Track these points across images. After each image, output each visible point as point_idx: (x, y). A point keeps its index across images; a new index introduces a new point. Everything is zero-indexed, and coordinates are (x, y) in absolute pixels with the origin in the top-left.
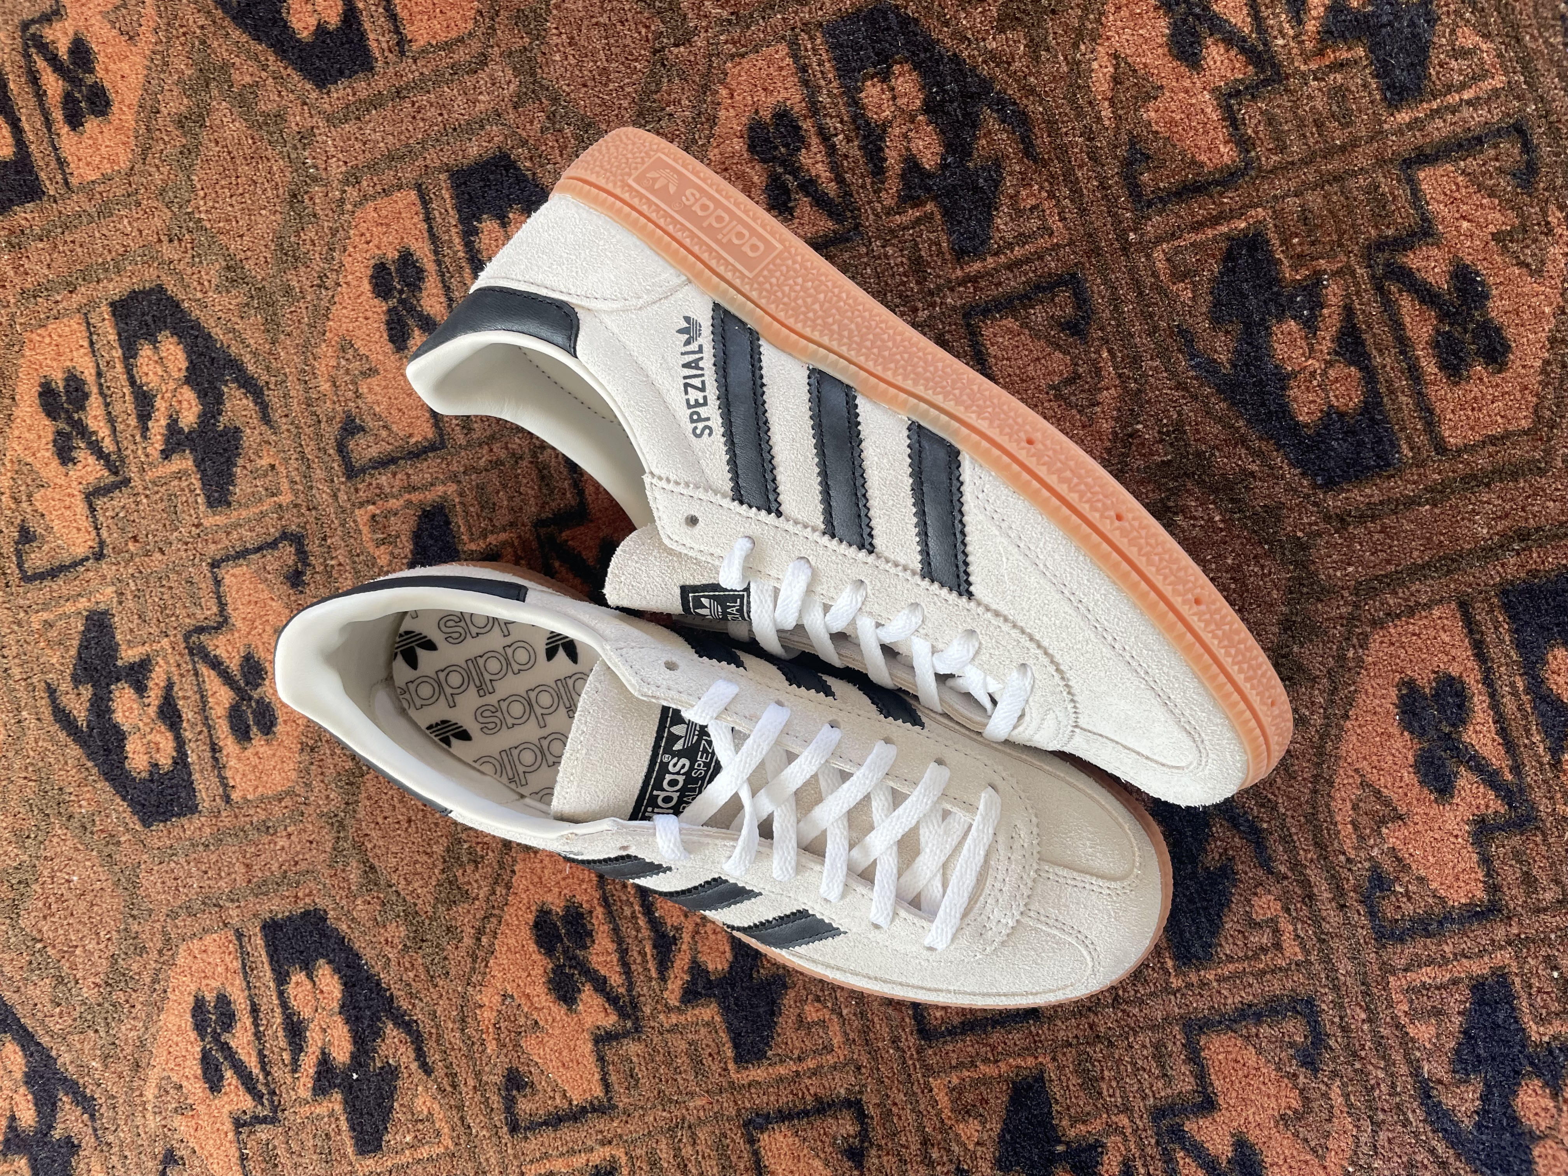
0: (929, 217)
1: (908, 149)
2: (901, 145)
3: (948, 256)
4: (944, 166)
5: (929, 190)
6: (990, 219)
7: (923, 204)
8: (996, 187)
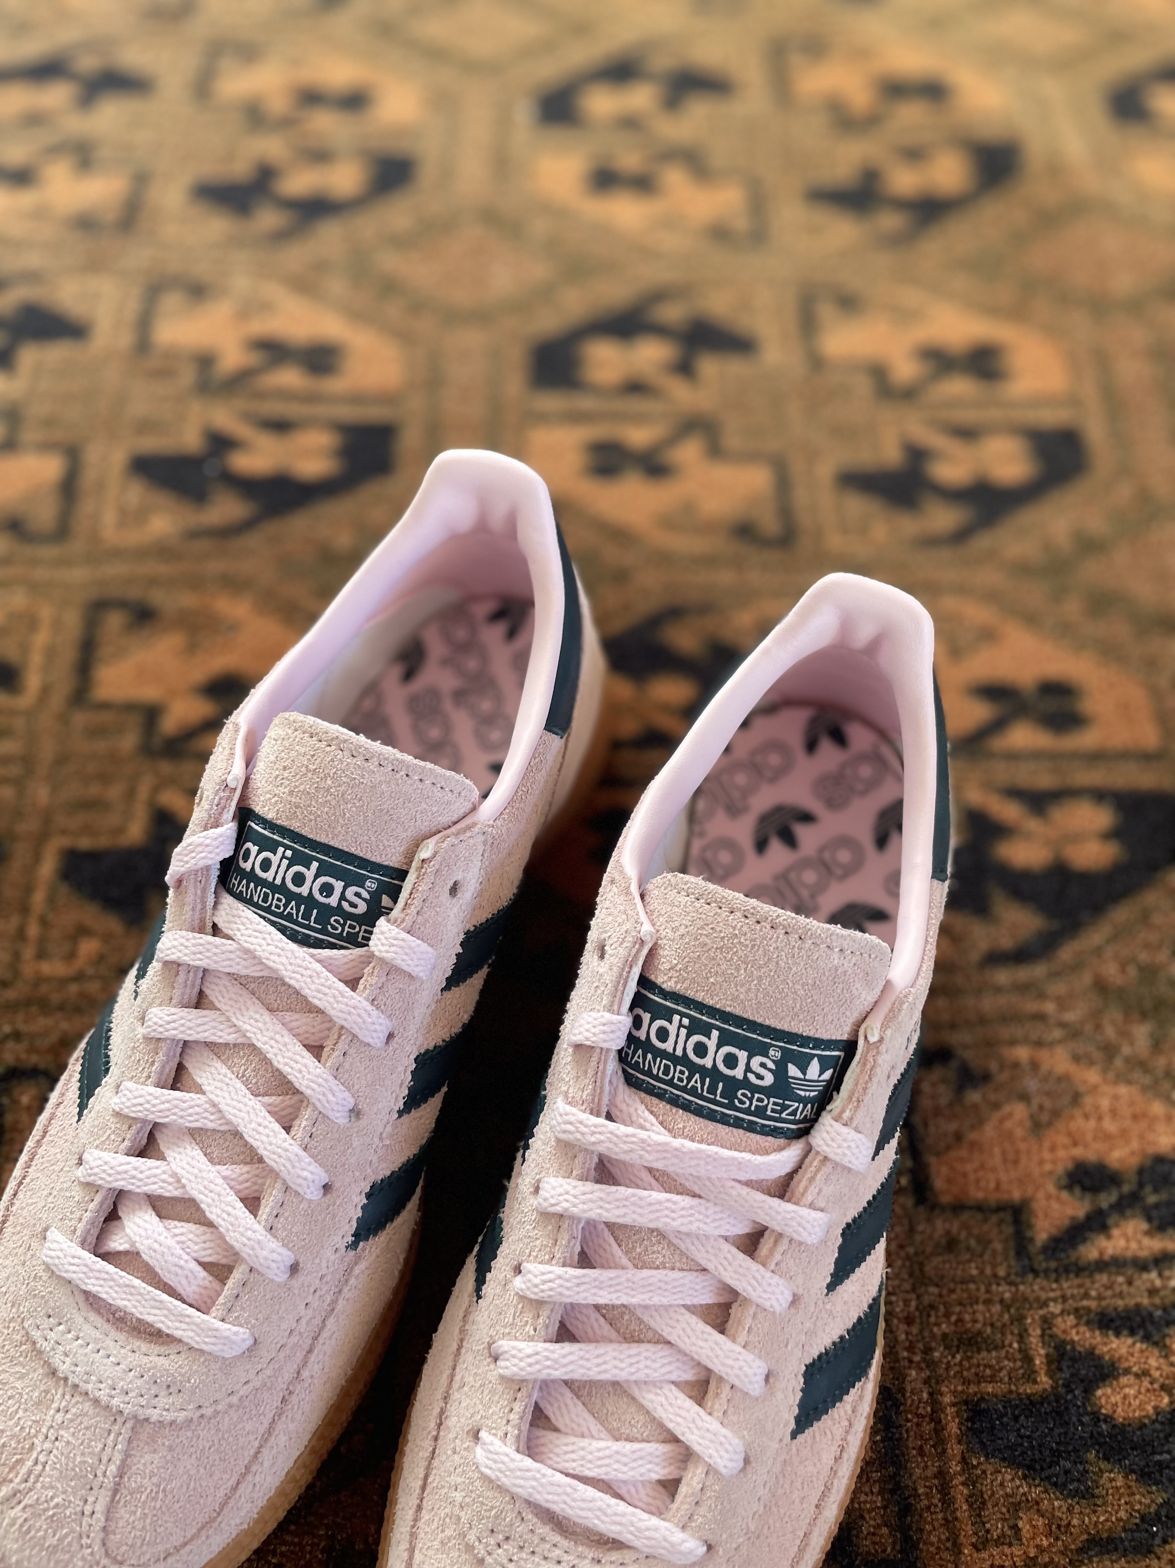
0: (1030, 1376)
1: (1127, 1371)
2: (1134, 1363)
3: (973, 1389)
4: (1097, 1417)
5: (1067, 1386)
6: (1012, 1463)
7: (1050, 1374)
8: (1055, 1485)
